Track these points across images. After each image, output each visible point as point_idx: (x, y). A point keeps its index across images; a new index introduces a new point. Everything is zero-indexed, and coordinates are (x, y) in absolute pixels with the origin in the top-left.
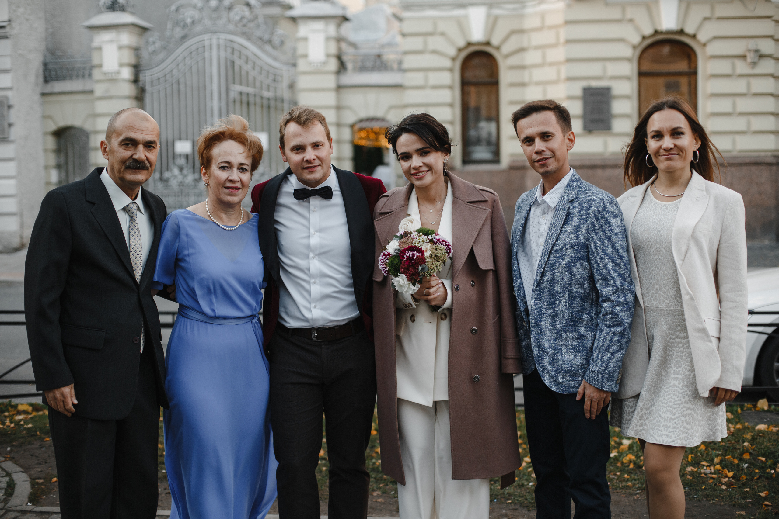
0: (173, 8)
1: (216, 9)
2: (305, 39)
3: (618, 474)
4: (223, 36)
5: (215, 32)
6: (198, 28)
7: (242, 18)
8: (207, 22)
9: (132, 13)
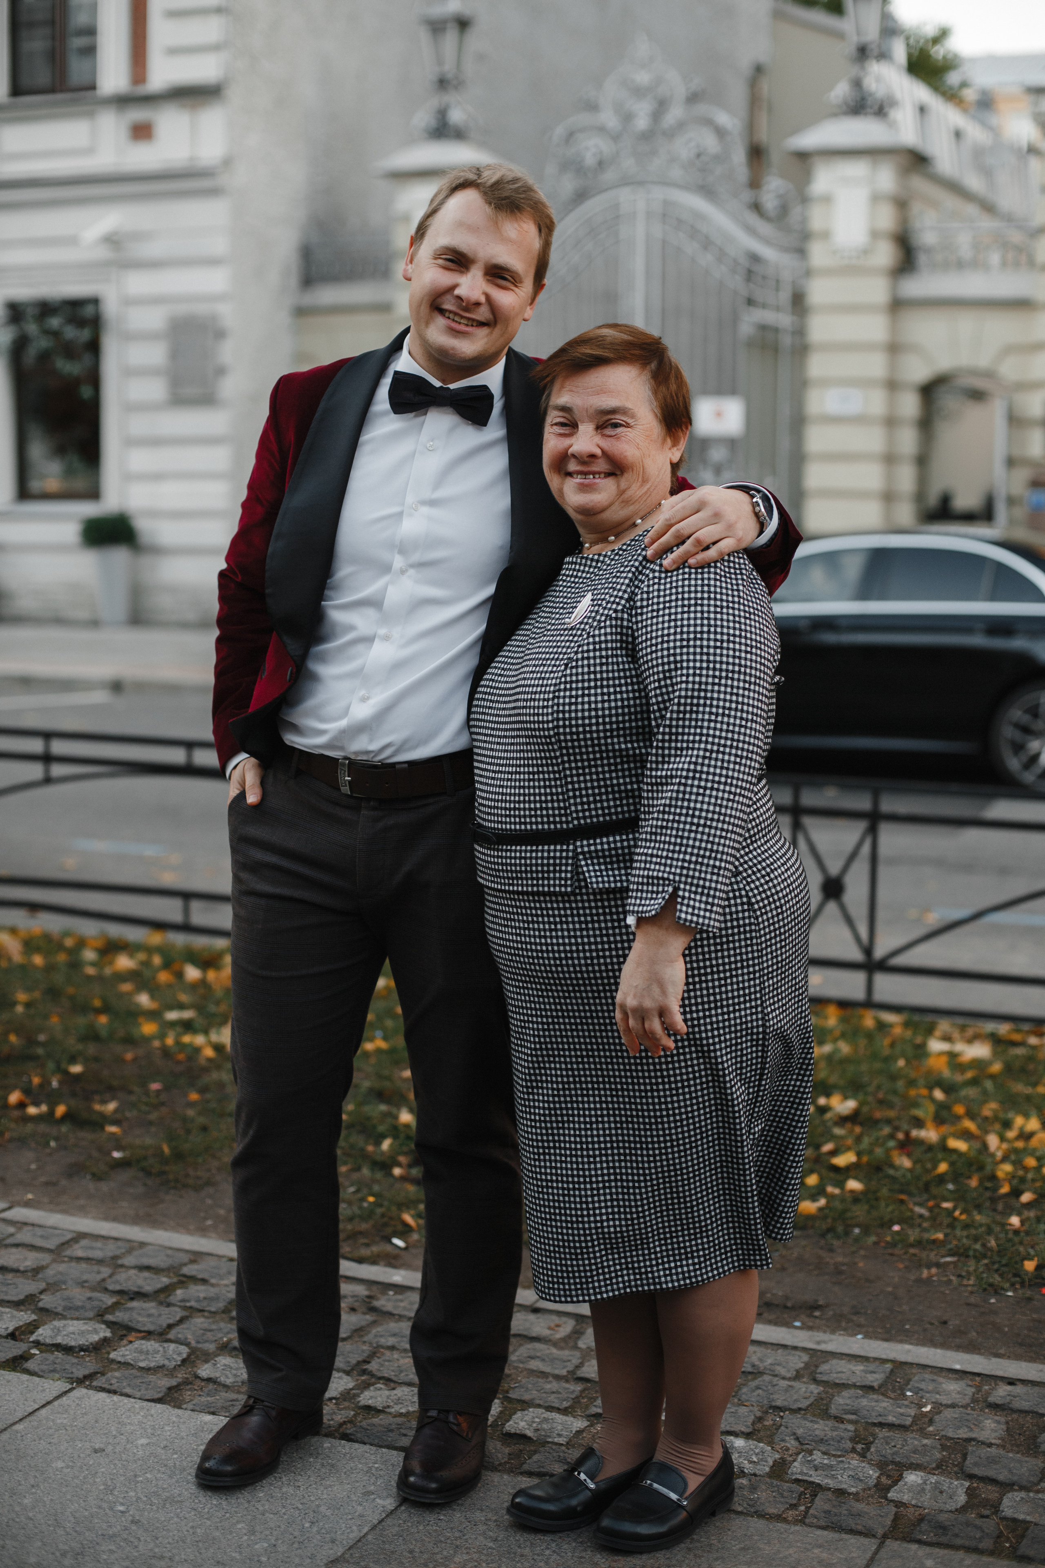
0: (559, 131)
1: (647, 136)
2: (827, 199)
3: (946, 1205)
4: (659, 194)
5: (641, 183)
6: (609, 176)
7: (699, 155)
8: (628, 164)
9: (483, 145)
